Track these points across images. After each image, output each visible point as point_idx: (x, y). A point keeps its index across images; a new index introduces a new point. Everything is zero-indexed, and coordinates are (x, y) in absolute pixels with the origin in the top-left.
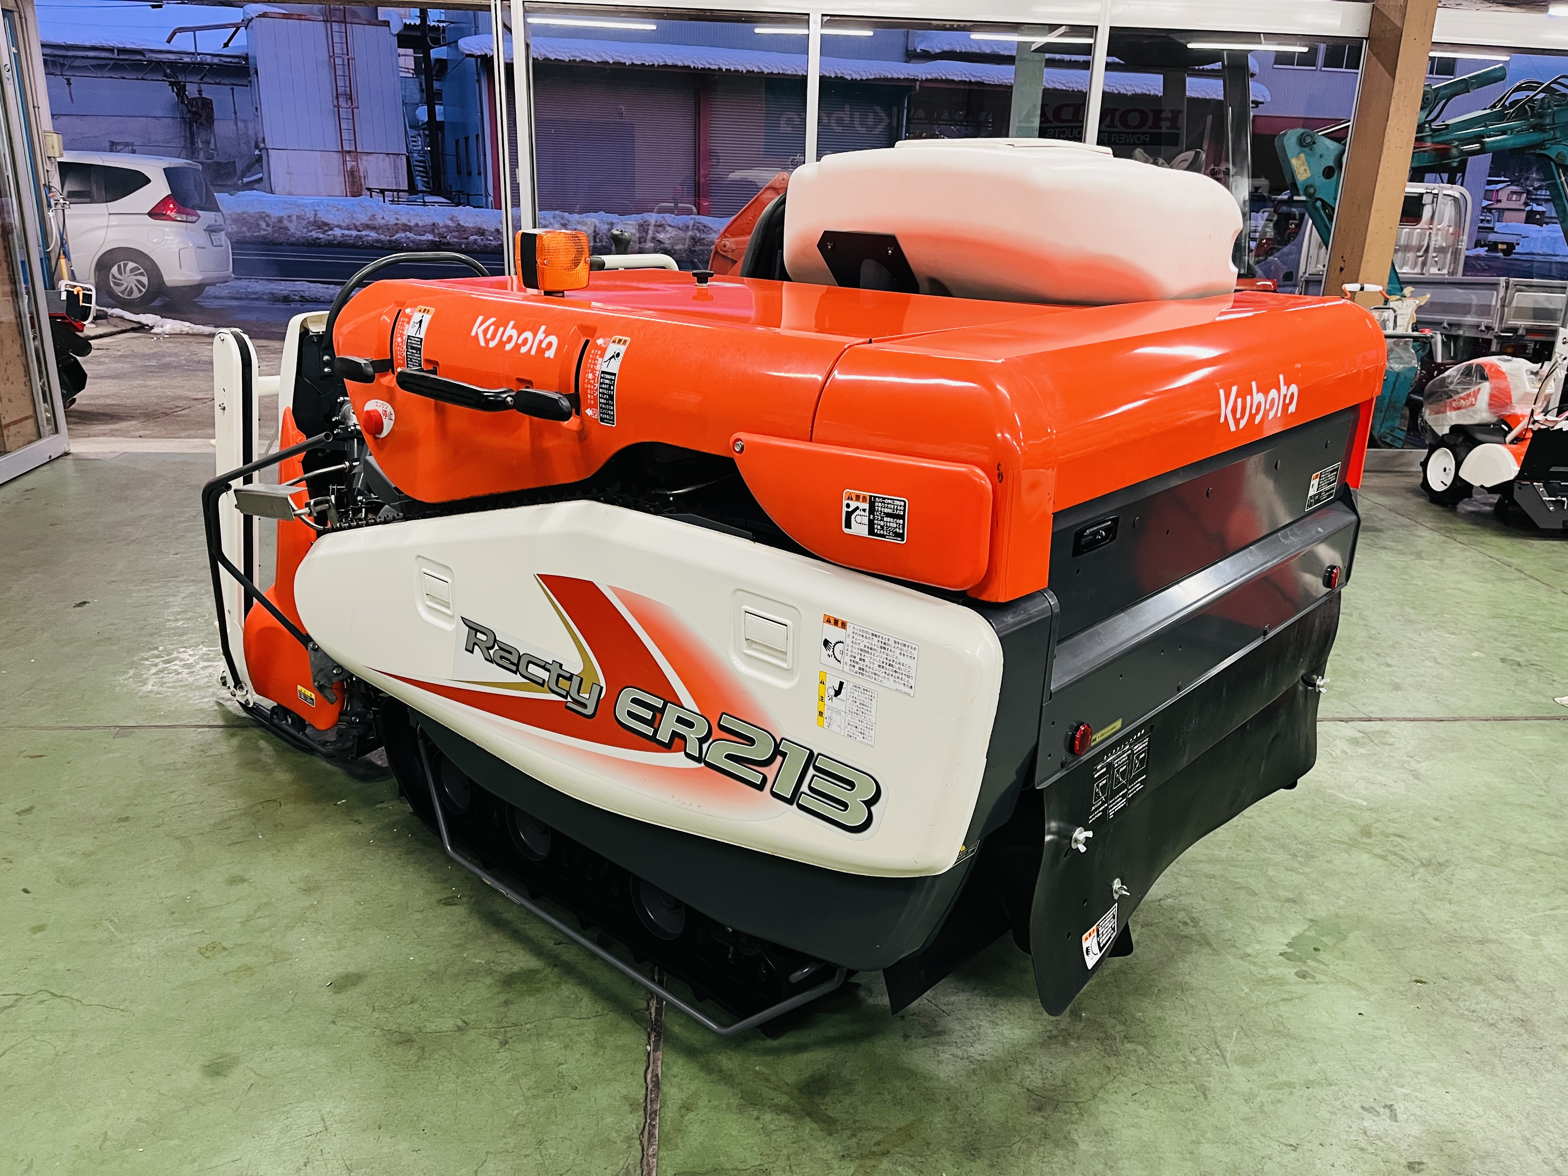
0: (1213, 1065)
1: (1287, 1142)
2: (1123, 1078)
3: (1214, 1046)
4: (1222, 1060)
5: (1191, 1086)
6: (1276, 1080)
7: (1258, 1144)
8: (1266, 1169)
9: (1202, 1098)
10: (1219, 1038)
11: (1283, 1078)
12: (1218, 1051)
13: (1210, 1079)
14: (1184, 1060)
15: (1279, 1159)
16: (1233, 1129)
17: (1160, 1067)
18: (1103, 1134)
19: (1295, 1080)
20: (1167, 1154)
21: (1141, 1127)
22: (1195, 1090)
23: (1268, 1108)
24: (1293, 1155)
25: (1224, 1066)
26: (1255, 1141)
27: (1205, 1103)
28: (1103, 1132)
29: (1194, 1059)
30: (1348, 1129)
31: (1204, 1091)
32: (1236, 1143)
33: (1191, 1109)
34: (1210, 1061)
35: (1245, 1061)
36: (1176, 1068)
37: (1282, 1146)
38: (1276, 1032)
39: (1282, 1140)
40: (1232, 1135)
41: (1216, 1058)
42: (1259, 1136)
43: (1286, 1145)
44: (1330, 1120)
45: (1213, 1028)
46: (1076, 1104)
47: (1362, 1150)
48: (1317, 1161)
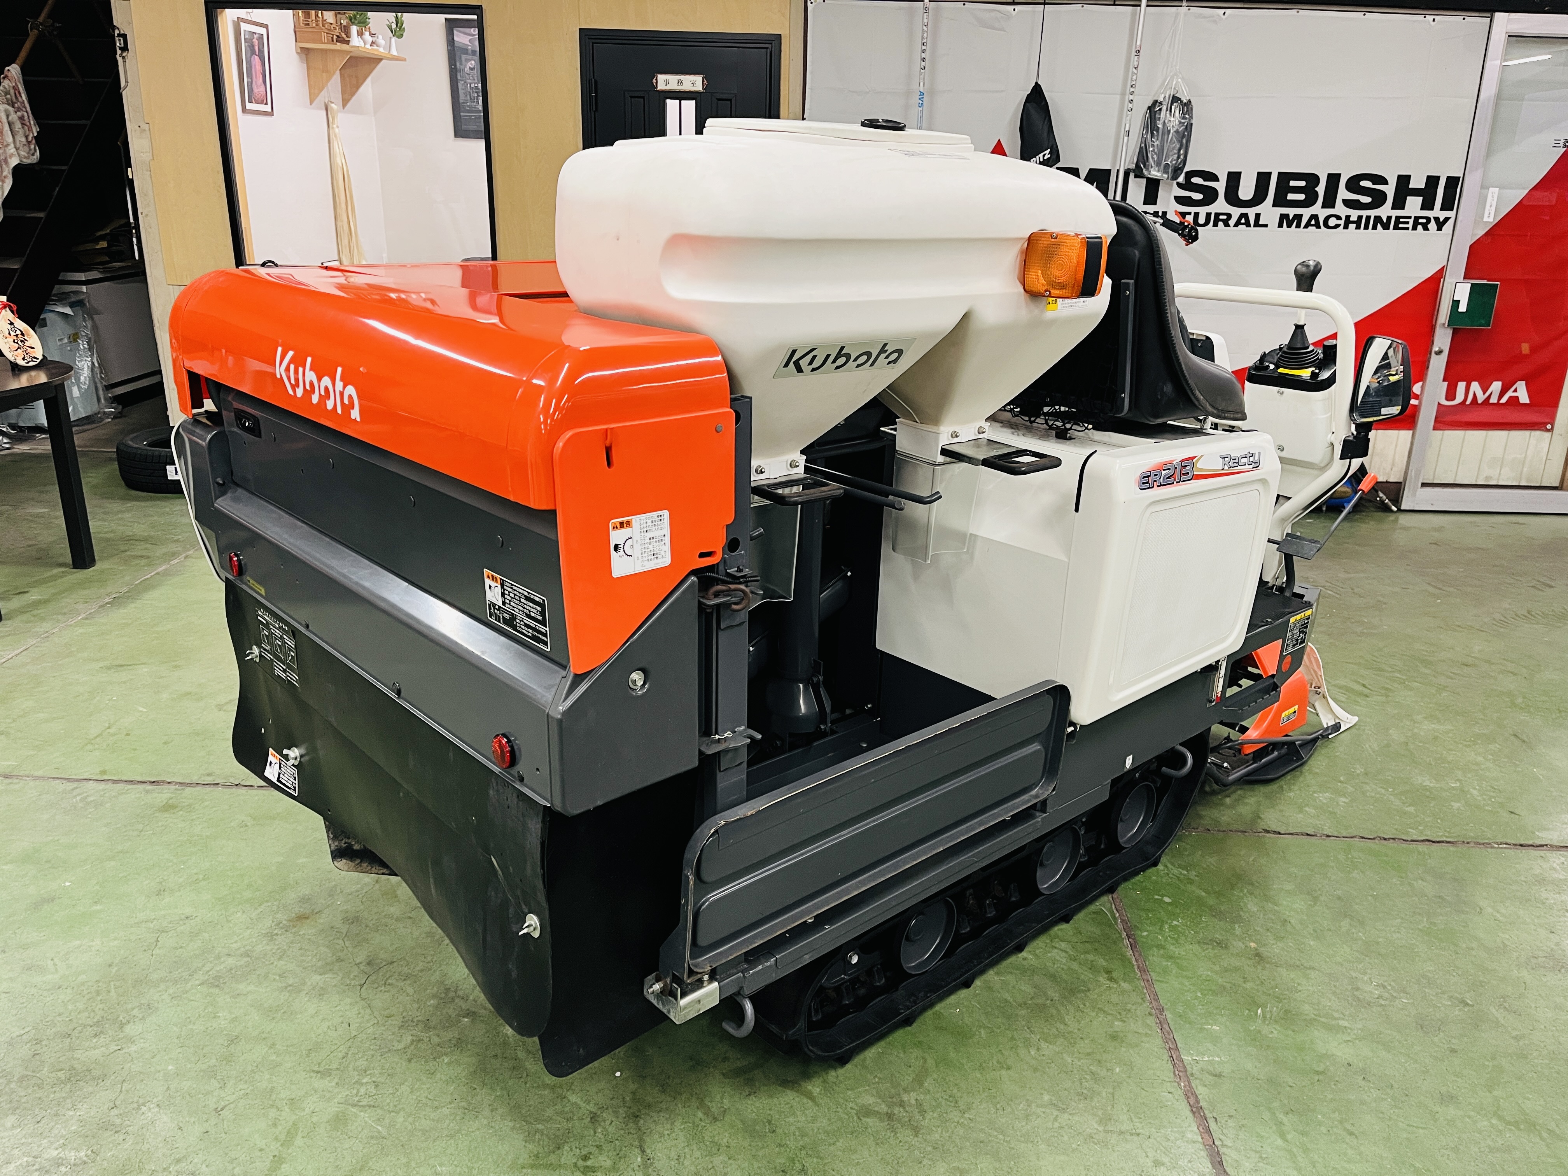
0: (348, 1093)
1: (227, 1108)
2: (372, 1023)
3: (372, 1103)
4: (350, 1101)
5: (334, 1066)
6: (300, 1134)
7: (241, 1087)
8: (213, 1080)
9: (316, 1068)
10: (380, 1111)
11: (299, 1141)
12: (364, 1103)
13: (333, 1084)
14: (368, 1072)
15: (216, 1094)
16: (267, 1076)
17: (370, 1053)
18: (321, 993)
19: (290, 1151)
20: (274, 1024)
21: (312, 1017)
22: (327, 1067)
23: (273, 1113)
24: (212, 1106)
25: (343, 1100)
26: (246, 1087)
27: (308, 1069)
28: (322, 992)
29: (364, 1081)
30: (207, 1162)
31: (325, 1073)
32: (253, 1071)
33: (308, 1056)
34: (355, 1091)
35: (339, 1121)
36: (362, 1063)
37: (227, 1103)
38: (362, 1166)
39: (232, 1106)
40: (262, 1072)
41: (357, 1099)
42: (248, 1091)
43: (225, 1106)
44: (227, 1154)
45: (398, 1113)
46: (362, 986)
47: (178, 1161)
48: (192, 1120)
